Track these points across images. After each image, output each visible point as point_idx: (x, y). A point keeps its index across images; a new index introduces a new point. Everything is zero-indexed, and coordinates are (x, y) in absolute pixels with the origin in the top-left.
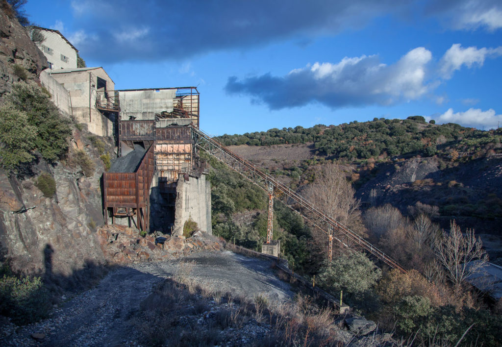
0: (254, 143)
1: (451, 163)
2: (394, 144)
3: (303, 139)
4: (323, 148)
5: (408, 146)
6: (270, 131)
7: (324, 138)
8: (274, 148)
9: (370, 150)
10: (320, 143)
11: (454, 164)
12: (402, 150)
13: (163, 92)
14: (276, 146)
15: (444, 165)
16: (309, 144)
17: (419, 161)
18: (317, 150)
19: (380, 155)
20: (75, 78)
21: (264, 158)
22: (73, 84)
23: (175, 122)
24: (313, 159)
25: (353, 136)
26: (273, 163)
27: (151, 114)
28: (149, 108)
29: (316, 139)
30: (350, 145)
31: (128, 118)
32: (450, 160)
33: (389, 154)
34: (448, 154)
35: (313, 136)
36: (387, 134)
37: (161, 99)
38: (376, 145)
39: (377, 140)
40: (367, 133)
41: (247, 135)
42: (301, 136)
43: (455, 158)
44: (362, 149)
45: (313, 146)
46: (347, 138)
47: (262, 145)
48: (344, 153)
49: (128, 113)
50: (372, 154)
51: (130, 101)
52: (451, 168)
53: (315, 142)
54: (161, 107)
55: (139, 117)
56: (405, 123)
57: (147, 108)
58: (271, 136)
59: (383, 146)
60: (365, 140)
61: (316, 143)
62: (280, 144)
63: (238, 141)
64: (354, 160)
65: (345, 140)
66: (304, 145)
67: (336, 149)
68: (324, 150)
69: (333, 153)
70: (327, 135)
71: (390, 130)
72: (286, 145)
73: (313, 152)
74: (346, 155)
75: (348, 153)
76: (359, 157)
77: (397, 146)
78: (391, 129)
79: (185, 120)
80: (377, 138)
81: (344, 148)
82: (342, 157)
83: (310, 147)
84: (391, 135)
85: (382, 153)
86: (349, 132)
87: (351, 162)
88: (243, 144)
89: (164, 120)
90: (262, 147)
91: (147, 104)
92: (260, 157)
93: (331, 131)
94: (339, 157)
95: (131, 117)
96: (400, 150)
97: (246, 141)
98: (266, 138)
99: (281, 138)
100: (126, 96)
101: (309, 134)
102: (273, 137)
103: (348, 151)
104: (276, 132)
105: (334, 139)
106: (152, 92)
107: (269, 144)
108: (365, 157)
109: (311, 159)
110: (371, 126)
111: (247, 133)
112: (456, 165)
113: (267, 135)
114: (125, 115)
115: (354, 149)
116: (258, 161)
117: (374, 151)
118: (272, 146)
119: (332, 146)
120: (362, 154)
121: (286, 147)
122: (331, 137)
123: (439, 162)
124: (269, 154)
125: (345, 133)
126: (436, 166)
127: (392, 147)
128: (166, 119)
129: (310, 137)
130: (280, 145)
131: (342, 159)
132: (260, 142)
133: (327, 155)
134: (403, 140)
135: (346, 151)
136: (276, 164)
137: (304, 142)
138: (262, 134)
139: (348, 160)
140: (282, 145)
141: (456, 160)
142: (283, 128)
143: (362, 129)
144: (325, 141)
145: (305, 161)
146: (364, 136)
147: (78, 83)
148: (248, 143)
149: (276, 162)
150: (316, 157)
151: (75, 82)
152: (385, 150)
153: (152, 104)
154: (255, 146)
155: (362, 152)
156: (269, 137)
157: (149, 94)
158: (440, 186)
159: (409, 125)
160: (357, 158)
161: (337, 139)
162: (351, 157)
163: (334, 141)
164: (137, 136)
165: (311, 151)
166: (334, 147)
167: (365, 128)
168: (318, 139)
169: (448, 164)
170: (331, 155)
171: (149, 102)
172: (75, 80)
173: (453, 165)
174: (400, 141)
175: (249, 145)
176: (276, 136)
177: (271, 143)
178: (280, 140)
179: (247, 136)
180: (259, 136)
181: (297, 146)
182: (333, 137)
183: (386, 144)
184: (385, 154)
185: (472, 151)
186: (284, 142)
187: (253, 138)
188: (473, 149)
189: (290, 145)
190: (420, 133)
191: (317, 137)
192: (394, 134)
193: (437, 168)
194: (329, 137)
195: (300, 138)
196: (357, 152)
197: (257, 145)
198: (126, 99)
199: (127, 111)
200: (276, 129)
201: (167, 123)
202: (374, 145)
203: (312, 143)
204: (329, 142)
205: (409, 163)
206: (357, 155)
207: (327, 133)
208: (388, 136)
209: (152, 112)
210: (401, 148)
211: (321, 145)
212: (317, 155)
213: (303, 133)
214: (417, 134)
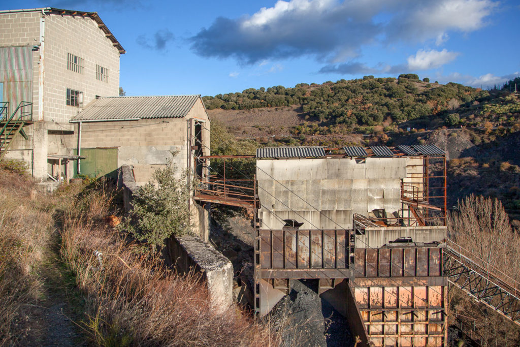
0: (231, 107)
1: (485, 136)
2: (398, 107)
3: (288, 102)
4: (314, 112)
5: (415, 111)
6: (246, 92)
7: (312, 100)
8: (254, 111)
9: (371, 116)
10: (309, 106)
11: (491, 137)
12: (409, 115)
13: (373, 164)
14: (256, 109)
15: (478, 140)
16: (295, 107)
17: (447, 133)
18: (306, 114)
19: (384, 121)
20: (150, 135)
21: (244, 124)
22: (144, 150)
23: (406, 236)
24: (303, 124)
25: (346, 98)
26: (256, 131)
27: (342, 217)
28: (339, 201)
29: (303, 101)
30: (346, 109)
31: (279, 226)
32: (483, 132)
33: (394, 119)
34: (476, 124)
35: (299, 98)
36: (385, 96)
37: (370, 181)
38: (377, 109)
39: (376, 103)
40: (362, 94)
41: (219, 97)
42: (285, 98)
43: (489, 130)
44: (362, 114)
45: (301, 109)
46: (340, 100)
47: (239, 108)
48: (341, 119)
49: (282, 212)
50: (375, 120)
51: (287, 182)
52: (488, 143)
53: (302, 105)
54: (370, 200)
55: (311, 223)
56: (402, 82)
57: (333, 202)
58: (249, 97)
59: (386, 110)
60: (362, 103)
61: (304, 106)
62: (261, 107)
63: (211, 104)
64: (354, 127)
65: (339, 102)
66: (290, 108)
67: (330, 113)
68: (315, 115)
69: (327, 118)
70: (315, 96)
71: (387, 91)
72: (269, 109)
73: (302, 117)
74: (344, 121)
75: (347, 119)
76: (360, 122)
77: (403, 111)
78: (388, 89)
79: (430, 230)
80: (376, 101)
81: (340, 112)
82: (340, 123)
83: (297, 110)
84: (390, 96)
85: (385, 119)
86: (341, 93)
87: (352, 129)
88: (217, 108)
89: (378, 231)
90: (240, 111)
91: (333, 192)
92: (240, 123)
93: (319, 92)
94: (335, 123)
95: (289, 223)
96: (406, 115)
97: (221, 104)
98: (244, 101)
99: (262, 101)
100: (275, 172)
101: (293, 95)
102: (252, 99)
103: (345, 116)
104: (254, 93)
105: (324, 101)
106: (346, 163)
107: (248, 108)
108: (367, 124)
109: (300, 125)
110: (363, 86)
111: (220, 95)
112: (493, 138)
113: (244, 96)
114: (272, 217)
115: (352, 114)
116: (238, 129)
117: (377, 117)
118: (252, 110)
119: (324, 110)
120: (364, 120)
121: (269, 111)
122: (320, 99)
123: (471, 135)
124: (250, 119)
125: (335, 94)
126: (468, 140)
127: (396, 111)
128: (382, 229)
129: (296, 99)
130: (261, 109)
131: (339, 125)
132: (238, 105)
133: (320, 121)
134: (407, 103)
135: (343, 116)
136: (260, 132)
137: (290, 105)
138: (238, 95)
139: (348, 127)
140: (263, 109)
141: (491, 133)
142: (261, 88)
143: (355, 90)
144: (314, 104)
145: (294, 128)
146: (360, 99)
147: (159, 148)
148: (223, 107)
149: (260, 129)
150: (307, 123)
151: (150, 144)
152: (388, 114)
153: (346, 191)
154: (231, 110)
155: (362, 117)
156: (246, 99)
157: (337, 167)
158: (488, 168)
159: (406, 85)
160: (357, 124)
161: (328, 101)
162: (351, 123)
163: (325, 103)
164: (303, 267)
165: (299, 115)
166: (327, 111)
167: (358, 88)
168: (306, 102)
169: (483, 137)
170: (325, 121)
171: (336, 187)
172: (149, 140)
173: (489, 139)
174: (404, 105)
175: (224, 109)
176: (255, 98)
177: (250, 106)
178: (261, 103)
179: (221, 98)
180: (235, 99)
181: (282, 109)
182: (322, 99)
183: (388, 108)
184: (389, 119)
185: (505, 120)
186: (266, 105)
187: (228, 101)
188: (506, 118)
189: (273, 109)
190: (422, 94)
191: (304, 99)
192: (394, 95)
193: (470, 142)
194: (318, 99)
195: (283, 100)
196: (357, 117)
197: (233, 108)
198: (276, 177)
199: (280, 208)
200: (253, 89)
201: (385, 239)
202: (375, 109)
203: (299, 106)
204: (319, 104)
205: (435, 136)
206: (357, 120)
207: (315, 94)
208: (388, 98)
209: (345, 212)
210: (407, 112)
211: (310, 108)
212: (307, 120)
213: (287, 94)
214: (419, 95)
